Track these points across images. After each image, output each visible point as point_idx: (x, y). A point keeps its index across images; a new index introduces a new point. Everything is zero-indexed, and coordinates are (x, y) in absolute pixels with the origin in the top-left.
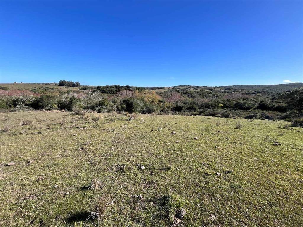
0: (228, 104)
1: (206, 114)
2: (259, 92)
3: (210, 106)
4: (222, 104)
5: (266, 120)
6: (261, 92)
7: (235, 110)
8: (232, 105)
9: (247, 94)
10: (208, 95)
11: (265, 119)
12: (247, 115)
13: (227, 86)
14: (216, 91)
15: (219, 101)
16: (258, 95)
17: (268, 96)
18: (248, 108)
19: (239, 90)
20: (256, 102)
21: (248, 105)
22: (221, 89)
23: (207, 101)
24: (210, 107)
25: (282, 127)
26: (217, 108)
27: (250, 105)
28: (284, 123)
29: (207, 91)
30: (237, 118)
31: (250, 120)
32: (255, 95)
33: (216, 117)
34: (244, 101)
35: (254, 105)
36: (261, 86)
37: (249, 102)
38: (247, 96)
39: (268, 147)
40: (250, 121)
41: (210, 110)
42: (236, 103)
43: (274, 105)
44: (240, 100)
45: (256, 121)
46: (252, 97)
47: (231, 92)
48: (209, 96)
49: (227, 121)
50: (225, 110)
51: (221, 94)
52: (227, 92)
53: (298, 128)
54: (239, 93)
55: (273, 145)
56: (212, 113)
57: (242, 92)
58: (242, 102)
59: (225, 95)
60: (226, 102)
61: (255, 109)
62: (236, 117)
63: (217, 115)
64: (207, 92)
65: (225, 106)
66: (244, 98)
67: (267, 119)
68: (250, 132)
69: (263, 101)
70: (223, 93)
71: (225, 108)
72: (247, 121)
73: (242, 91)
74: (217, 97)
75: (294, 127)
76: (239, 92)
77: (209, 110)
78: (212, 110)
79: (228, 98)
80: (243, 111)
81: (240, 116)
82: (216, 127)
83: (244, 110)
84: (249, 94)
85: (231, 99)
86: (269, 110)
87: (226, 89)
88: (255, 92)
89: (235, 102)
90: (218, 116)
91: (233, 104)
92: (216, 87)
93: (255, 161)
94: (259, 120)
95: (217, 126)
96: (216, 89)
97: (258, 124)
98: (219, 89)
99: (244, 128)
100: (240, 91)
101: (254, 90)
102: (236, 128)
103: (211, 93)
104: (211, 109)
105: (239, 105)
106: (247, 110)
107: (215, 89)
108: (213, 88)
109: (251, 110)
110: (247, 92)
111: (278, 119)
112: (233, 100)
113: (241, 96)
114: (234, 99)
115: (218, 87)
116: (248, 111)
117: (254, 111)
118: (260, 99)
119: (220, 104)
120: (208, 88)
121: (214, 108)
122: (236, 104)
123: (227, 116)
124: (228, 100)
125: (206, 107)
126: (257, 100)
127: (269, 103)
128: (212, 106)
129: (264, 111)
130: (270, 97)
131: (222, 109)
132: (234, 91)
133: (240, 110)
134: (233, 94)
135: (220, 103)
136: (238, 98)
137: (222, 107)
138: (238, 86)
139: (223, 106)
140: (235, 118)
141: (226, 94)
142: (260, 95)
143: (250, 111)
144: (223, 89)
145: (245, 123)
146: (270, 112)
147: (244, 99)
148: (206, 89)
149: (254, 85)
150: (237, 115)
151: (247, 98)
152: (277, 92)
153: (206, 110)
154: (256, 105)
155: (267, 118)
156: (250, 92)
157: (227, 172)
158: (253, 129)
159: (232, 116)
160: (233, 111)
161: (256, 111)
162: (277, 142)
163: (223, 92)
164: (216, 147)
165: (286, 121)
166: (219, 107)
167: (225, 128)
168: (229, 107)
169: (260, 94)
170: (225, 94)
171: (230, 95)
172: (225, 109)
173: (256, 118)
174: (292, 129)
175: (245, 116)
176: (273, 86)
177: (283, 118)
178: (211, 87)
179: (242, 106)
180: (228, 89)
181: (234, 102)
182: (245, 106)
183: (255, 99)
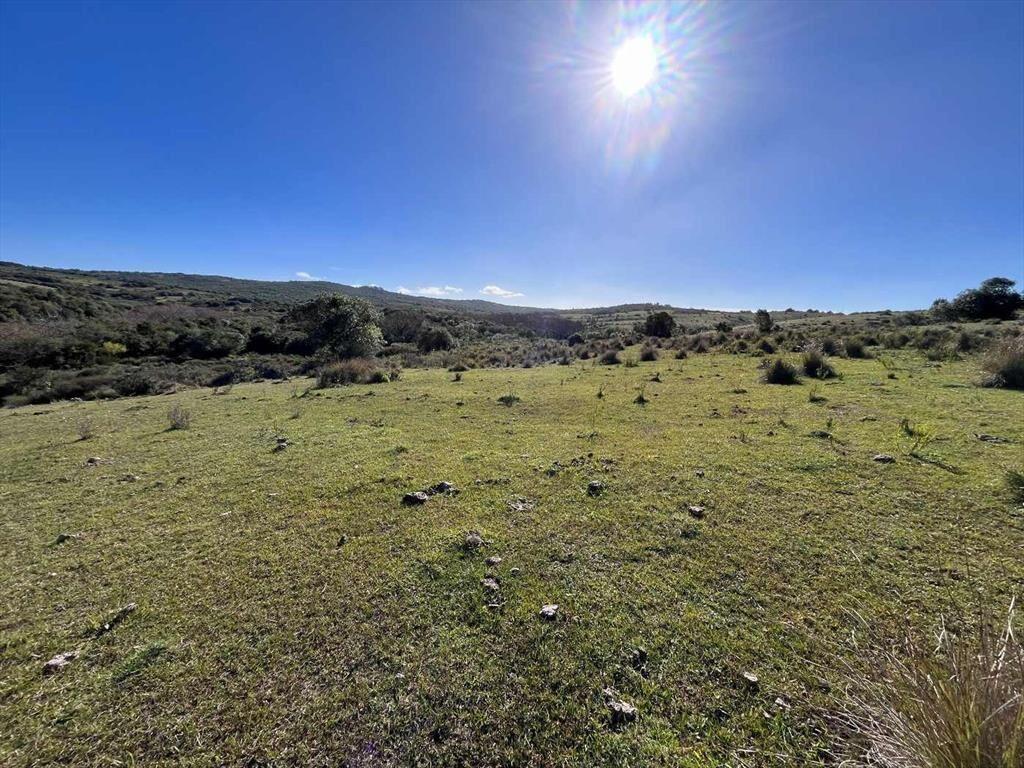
0: (144, 341)
1: (35, 393)
2: (244, 301)
3: (57, 354)
4: (119, 341)
5: (268, 383)
6: (249, 302)
7: (180, 362)
8: (165, 346)
9: (210, 305)
10: (37, 308)
11: (266, 380)
12: (215, 375)
13: (128, 273)
14: (80, 290)
15: (104, 331)
16: (243, 309)
17: (269, 314)
18: (221, 353)
19: (179, 291)
20: (242, 332)
21: (219, 342)
22: (106, 283)
23: (36, 335)
24: (61, 360)
25: (299, 394)
26: (100, 363)
27: (225, 340)
28: (305, 382)
29: (25, 285)
30: (180, 390)
31: (221, 389)
32: (235, 310)
33: (92, 399)
34: (204, 331)
35: (236, 339)
36: (247, 282)
37: (220, 331)
38: (211, 312)
39: (262, 461)
40: (222, 394)
41: (60, 372)
42: (177, 336)
43: (287, 339)
44: (188, 325)
45: (238, 389)
46: (227, 316)
47: (153, 298)
48: (43, 310)
49: (138, 408)
50: (138, 365)
51: (108, 302)
52: (135, 297)
53: (329, 390)
54: (184, 300)
55: (275, 451)
56: (71, 385)
57: (192, 298)
58: (197, 331)
59: (129, 308)
60: (134, 336)
61: (241, 353)
62: (178, 385)
63: (93, 393)
64: (24, 290)
65: (134, 351)
66: (203, 320)
67: (269, 378)
68: (218, 429)
69: (258, 329)
70: (114, 301)
71: (137, 357)
72: (214, 394)
73: (191, 295)
74: (89, 313)
75: (322, 388)
76: (181, 298)
77: (52, 373)
78: (73, 373)
79: (142, 319)
80: (205, 362)
81: (195, 381)
82: (79, 444)
83: (208, 359)
84: (215, 305)
85: (155, 324)
86: (278, 353)
87: (128, 286)
88: (235, 299)
89: (172, 336)
90: (103, 397)
91: (165, 342)
92: (74, 273)
93: (223, 520)
94: (250, 385)
95: (84, 439)
96: (79, 281)
97: (244, 398)
98: (95, 282)
99: (201, 422)
100: (185, 293)
101: (230, 294)
102: (170, 427)
103: (49, 297)
104: (66, 368)
105: (188, 345)
106: (218, 359)
107: (72, 281)
108: (58, 276)
109: (232, 357)
110: (209, 299)
111: (294, 373)
112: (164, 325)
113: (190, 312)
114: (165, 321)
115: (85, 275)
116: (223, 360)
117: (240, 359)
118: (250, 321)
119: (109, 345)
120: (25, 273)
121: (83, 360)
122: (177, 340)
123: (142, 390)
124: (143, 329)
125: (34, 362)
126: (242, 324)
127: (274, 331)
128: (71, 356)
129: (267, 357)
130: (274, 317)
131: (125, 363)
132: (162, 295)
133: (196, 360)
134: (159, 304)
135: (107, 339)
136: (181, 320)
137: (121, 355)
138: (174, 275)
139: (124, 349)
140: (173, 389)
141: (133, 304)
142: (248, 310)
143: (228, 361)
144: (113, 283)
145: (206, 403)
146: (281, 356)
147: (201, 323)
148: (18, 277)
149: (227, 278)
150: (180, 379)
151: (213, 320)
152: (288, 302)
153: (34, 378)
154: (243, 339)
155: (271, 374)
156: (218, 299)
157: (107, 627)
158: (229, 415)
159: (161, 387)
160: (173, 365)
161: (246, 358)
162: (283, 441)
163: (114, 296)
164: (62, 539)
165: (310, 377)
166: (104, 358)
167: (124, 438)
168: (155, 355)
169: (248, 306)
170: (126, 303)
171: (148, 309)
172: (136, 361)
173: (243, 381)
174: (318, 395)
175: (209, 380)
176: (274, 284)
177: (305, 371)
178: (45, 270)
179: (200, 345)
180: (134, 286)
181: (170, 333)
182: (210, 343)
183: (236, 321)
